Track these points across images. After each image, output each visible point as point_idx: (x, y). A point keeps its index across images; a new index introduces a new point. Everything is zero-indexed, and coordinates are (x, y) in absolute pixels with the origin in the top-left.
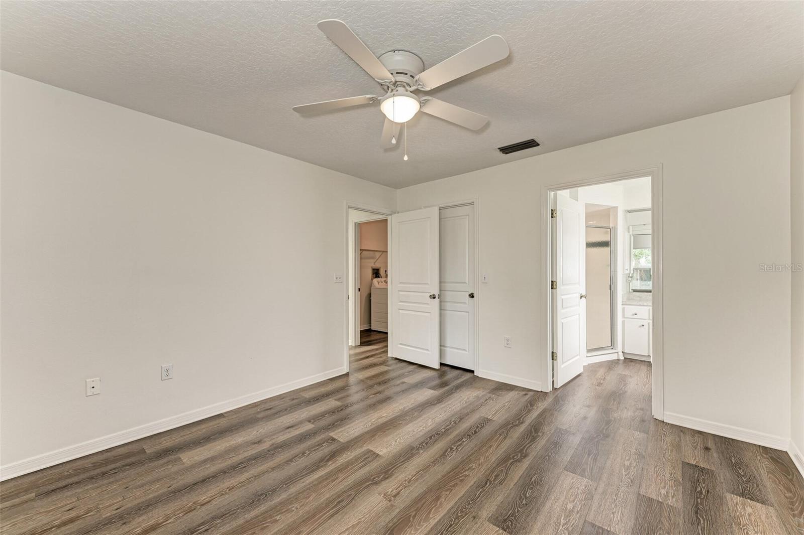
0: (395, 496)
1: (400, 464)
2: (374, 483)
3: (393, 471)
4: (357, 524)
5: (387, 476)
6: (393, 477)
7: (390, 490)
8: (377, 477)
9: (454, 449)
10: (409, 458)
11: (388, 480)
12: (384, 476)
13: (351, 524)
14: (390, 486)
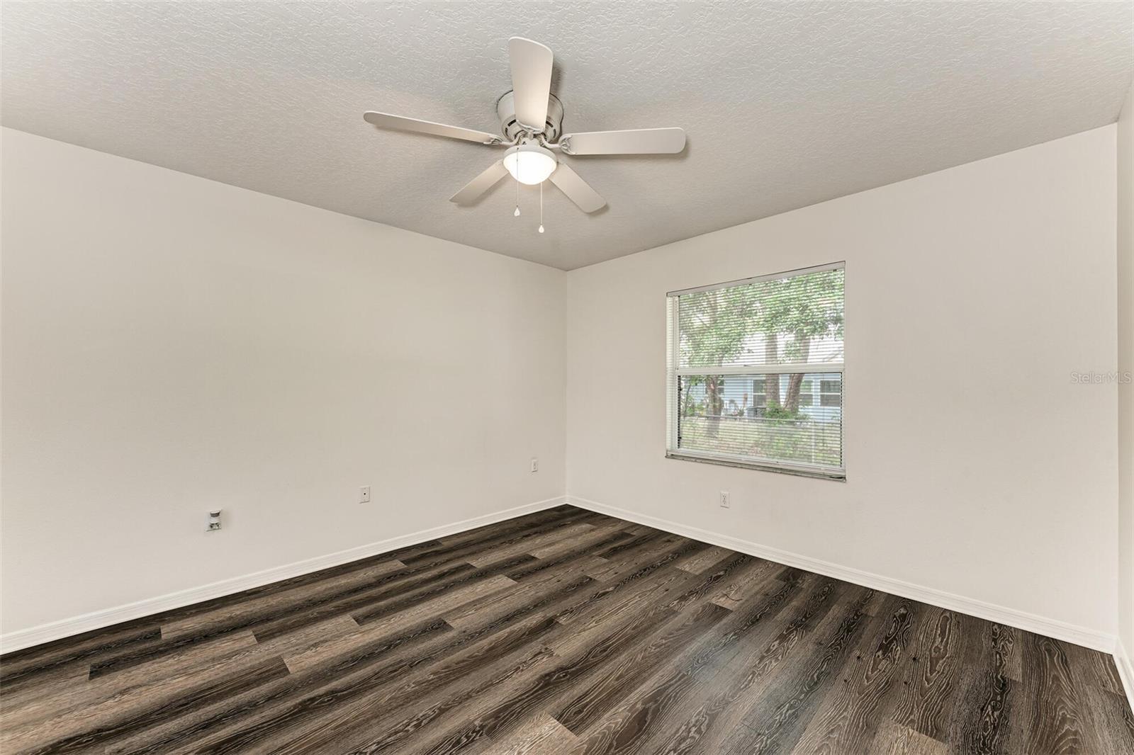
0: (540, 653)
1: (524, 697)
2: (565, 669)
3: (537, 685)
4: (580, 632)
5: (547, 678)
6: (537, 676)
7: (544, 660)
8: (561, 678)
9: (415, 723)
10: (506, 708)
11: (547, 671)
12: (552, 677)
13: (587, 632)
14: (545, 665)
